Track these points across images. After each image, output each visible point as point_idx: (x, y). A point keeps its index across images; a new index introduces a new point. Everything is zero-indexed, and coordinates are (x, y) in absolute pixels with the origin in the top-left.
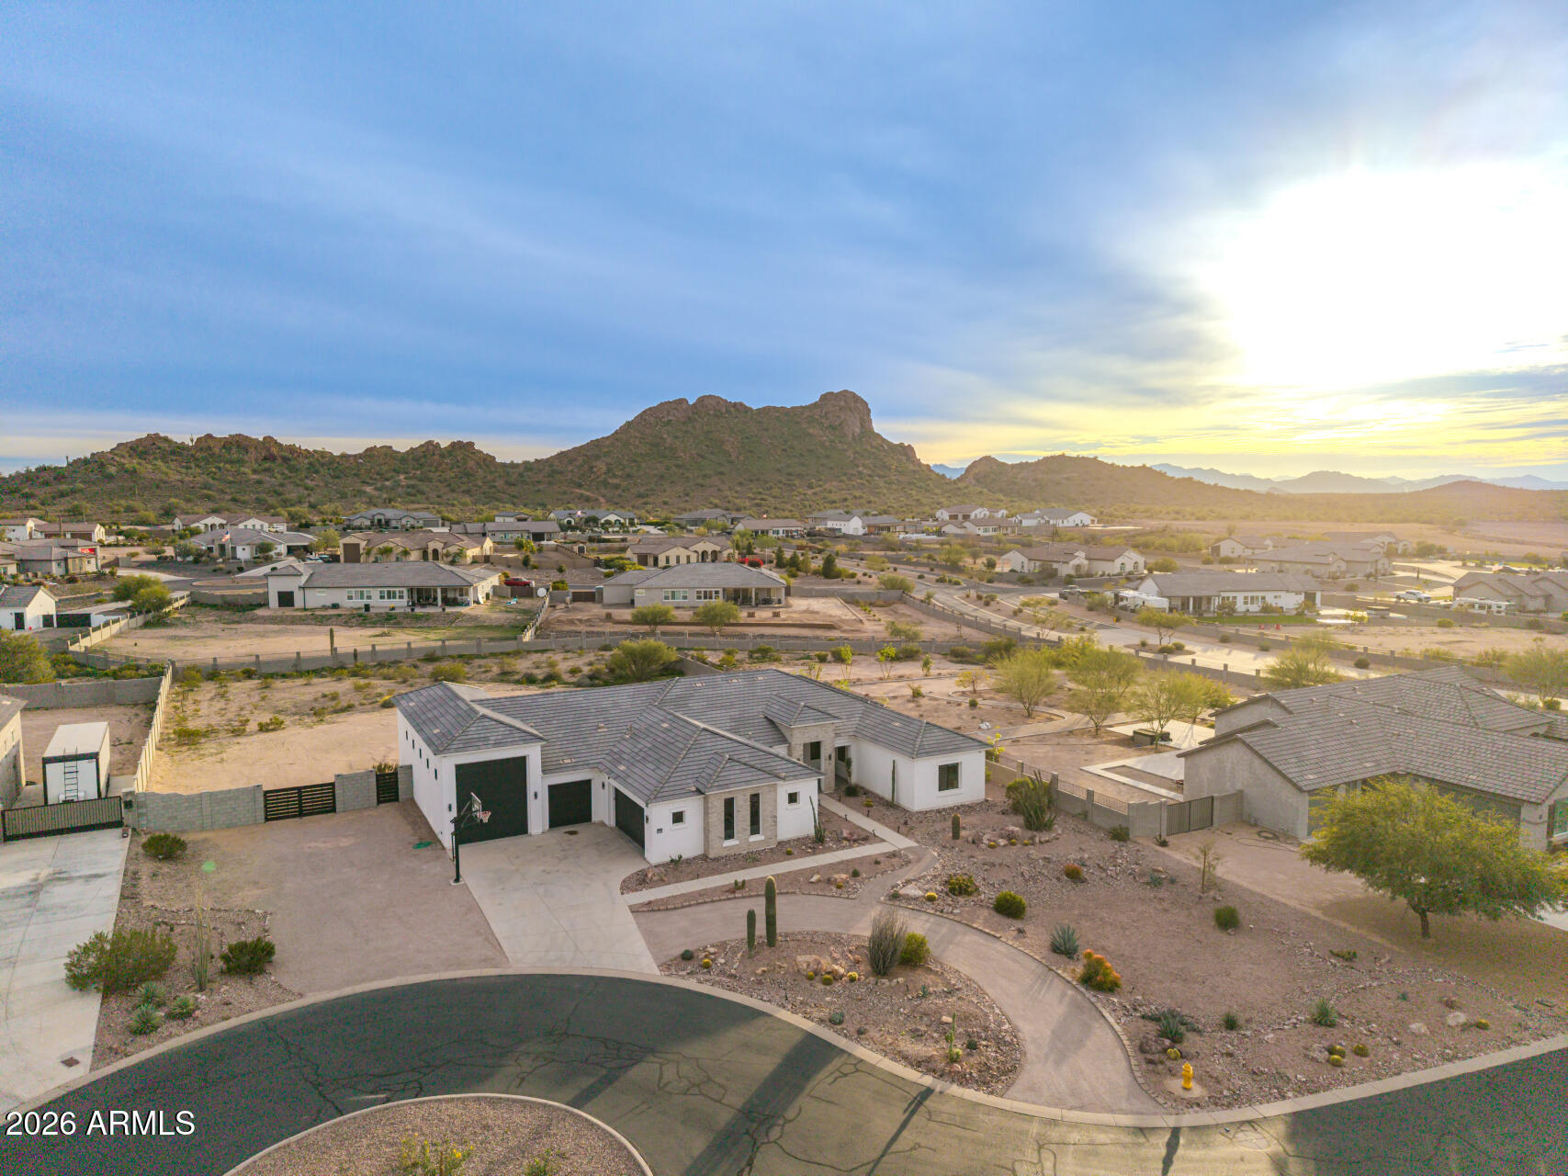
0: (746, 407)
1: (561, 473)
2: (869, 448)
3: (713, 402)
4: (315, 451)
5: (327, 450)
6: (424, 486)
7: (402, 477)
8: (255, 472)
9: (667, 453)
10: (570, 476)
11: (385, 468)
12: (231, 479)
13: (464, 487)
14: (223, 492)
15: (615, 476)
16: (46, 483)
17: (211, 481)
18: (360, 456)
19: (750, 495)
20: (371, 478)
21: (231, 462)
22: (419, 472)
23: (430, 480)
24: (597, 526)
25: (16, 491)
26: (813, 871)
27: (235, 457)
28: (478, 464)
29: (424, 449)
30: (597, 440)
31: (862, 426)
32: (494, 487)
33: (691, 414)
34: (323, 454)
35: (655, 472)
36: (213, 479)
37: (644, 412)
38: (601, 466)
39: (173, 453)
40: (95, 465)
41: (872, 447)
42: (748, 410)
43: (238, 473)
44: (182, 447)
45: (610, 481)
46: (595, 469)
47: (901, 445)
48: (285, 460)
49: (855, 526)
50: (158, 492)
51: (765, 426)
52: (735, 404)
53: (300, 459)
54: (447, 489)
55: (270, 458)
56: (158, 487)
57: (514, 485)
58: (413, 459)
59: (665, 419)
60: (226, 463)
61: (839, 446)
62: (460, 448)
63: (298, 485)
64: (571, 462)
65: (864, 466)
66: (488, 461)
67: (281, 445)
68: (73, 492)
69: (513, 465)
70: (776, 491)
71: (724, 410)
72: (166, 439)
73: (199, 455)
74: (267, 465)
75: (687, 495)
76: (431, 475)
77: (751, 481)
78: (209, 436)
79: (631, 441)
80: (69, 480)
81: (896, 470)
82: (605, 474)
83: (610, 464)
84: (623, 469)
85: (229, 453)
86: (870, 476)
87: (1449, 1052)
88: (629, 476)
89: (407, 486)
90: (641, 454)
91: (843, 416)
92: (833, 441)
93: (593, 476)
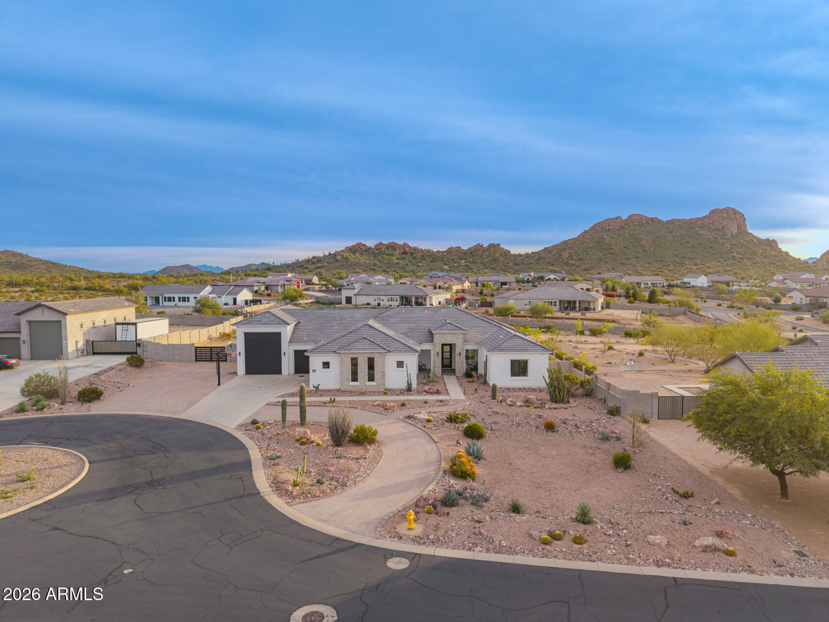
0: (659, 220)
1: (544, 258)
2: (742, 242)
3: (638, 218)
4: (425, 250)
5: (431, 249)
6: (473, 266)
7: (463, 261)
8: (397, 259)
9: (606, 246)
10: (548, 260)
11: (456, 257)
12: (386, 262)
13: (492, 266)
14: (381, 267)
15: (573, 259)
16: (314, 263)
18: (445, 252)
19: (654, 269)
20: (448, 262)
21: (388, 255)
22: (471, 259)
25: (301, 266)
27: (390, 252)
28: (501, 254)
29: (476, 248)
30: (566, 241)
31: (739, 229)
32: (507, 266)
33: (623, 225)
34: (429, 251)
35: (597, 257)
36: (379, 262)
37: (595, 225)
38: (566, 254)
39: (366, 251)
40: (333, 257)
41: (745, 241)
42: (660, 221)
43: (390, 259)
44: (370, 248)
45: (570, 262)
46: (562, 256)
47: (768, 240)
48: (412, 254)
50: (355, 267)
51: (671, 230)
52: (652, 218)
53: (418, 253)
54: (483, 267)
55: (405, 253)
56: (355, 265)
57: (518, 265)
58: (469, 253)
59: (607, 228)
60: (386, 255)
61: (721, 241)
62: (493, 247)
63: (414, 265)
64: (550, 253)
65: (737, 252)
66: (507, 253)
67: (410, 247)
68: (322, 267)
69: (520, 255)
70: (671, 267)
71: (645, 222)
72: (364, 245)
73: (376, 252)
74: (403, 256)
76: (477, 260)
77: (656, 261)
78: (381, 243)
79: (585, 240)
80: (322, 262)
81: (761, 255)
82: (568, 258)
83: (571, 253)
84: (578, 256)
85: (388, 251)
86: (740, 258)
87: (668, 560)
88: (581, 259)
89: (464, 266)
90: (590, 247)
91: (724, 223)
92: (717, 238)
93: (561, 260)
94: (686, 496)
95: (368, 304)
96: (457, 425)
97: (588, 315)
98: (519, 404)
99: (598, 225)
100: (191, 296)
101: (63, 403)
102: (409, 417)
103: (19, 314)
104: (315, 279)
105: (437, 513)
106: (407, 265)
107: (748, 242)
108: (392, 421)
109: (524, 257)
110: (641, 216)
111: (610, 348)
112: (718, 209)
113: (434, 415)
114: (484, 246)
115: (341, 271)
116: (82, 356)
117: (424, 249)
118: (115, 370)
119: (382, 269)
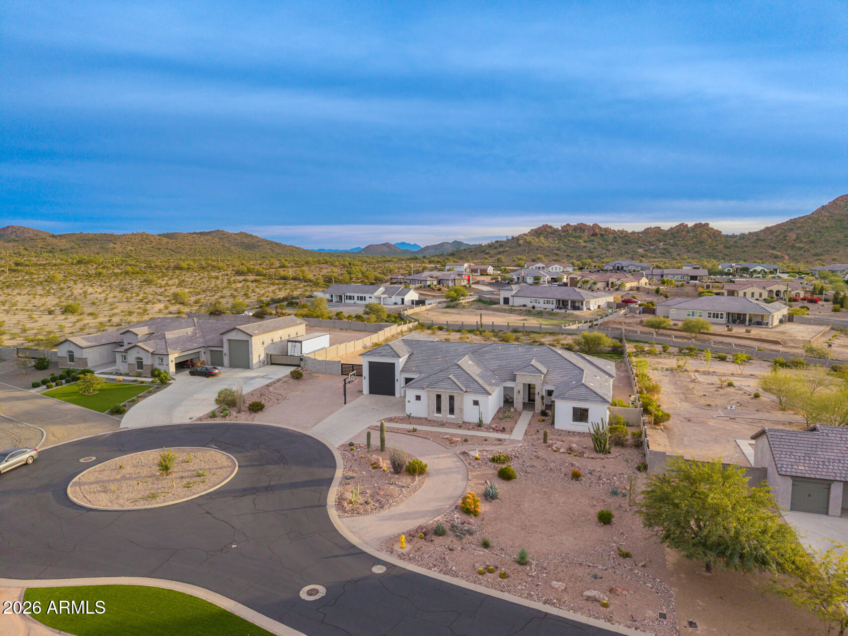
1: (763, 240)
4: (618, 231)
5: (625, 230)
6: (672, 249)
7: (662, 244)
8: (585, 242)
10: (768, 242)
11: (654, 239)
12: (572, 245)
13: (696, 250)
14: (565, 252)
15: (801, 241)
16: (496, 248)
18: (642, 233)
20: (644, 245)
21: (576, 237)
22: (672, 241)
23: (677, 246)
24: (746, 273)
25: (483, 252)
28: (709, 236)
29: (678, 228)
30: (795, 219)
32: (716, 249)
34: (622, 232)
36: (565, 245)
37: (837, 199)
38: (792, 235)
39: (552, 233)
40: (515, 241)
43: (577, 243)
44: (557, 230)
45: (797, 245)
46: (787, 238)
48: (602, 235)
50: (536, 252)
53: (610, 235)
54: (686, 251)
55: (595, 235)
56: (537, 249)
57: (729, 248)
60: (573, 238)
62: (700, 227)
64: (772, 233)
66: (716, 234)
68: (504, 252)
69: (733, 236)
72: (550, 227)
74: (592, 238)
76: (679, 243)
78: (568, 225)
79: (821, 219)
80: (504, 247)
82: (794, 240)
83: (800, 234)
84: (809, 237)
85: (576, 233)
87: (555, 601)
88: (812, 242)
89: (663, 249)
90: (827, 227)
93: (785, 242)
94: (626, 555)
95: (525, 306)
96: (497, 466)
97: (755, 332)
98: (562, 450)
99: (841, 199)
100: (367, 296)
101: (239, 412)
102: (464, 453)
103: (222, 334)
104: (490, 270)
105: (425, 539)
106: (595, 248)
108: (449, 455)
109: (738, 238)
111: (730, 385)
113: (485, 453)
114: (689, 226)
115: (521, 257)
116: (263, 366)
117: (616, 230)
118: (281, 382)
119: (566, 254)
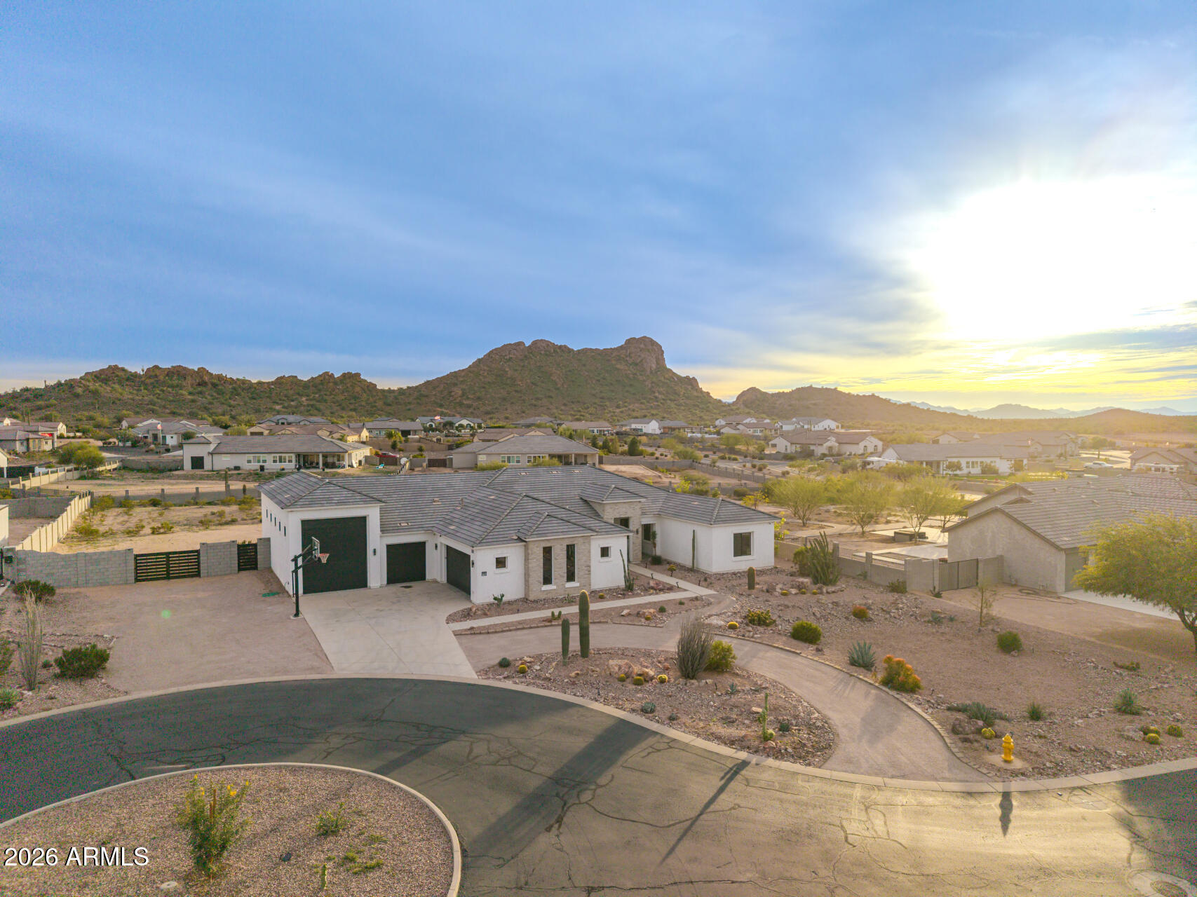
0: (569, 349)
1: (427, 396)
2: (662, 379)
3: (544, 345)
4: (237, 379)
5: (247, 379)
6: (321, 406)
7: (304, 399)
8: (190, 393)
9: (508, 382)
10: (433, 398)
11: (291, 392)
12: (171, 398)
13: (352, 407)
14: (165, 407)
15: (468, 398)
16: (27, 400)
17: (156, 400)
18: (272, 383)
19: (573, 413)
20: (280, 400)
21: (173, 387)
22: (317, 396)
23: (326, 401)
24: (453, 429)
26: (623, 608)
27: (175, 382)
28: (363, 389)
29: (322, 378)
30: (455, 372)
31: (658, 364)
32: (375, 406)
33: (527, 354)
34: (244, 382)
35: (499, 395)
36: (158, 398)
37: (492, 352)
38: (458, 391)
39: (128, 379)
40: (65, 389)
41: (665, 378)
42: (570, 351)
43: (177, 394)
44: (135, 375)
46: (453, 394)
47: (687, 378)
48: (214, 385)
49: (653, 427)
50: (114, 407)
51: (584, 362)
52: (561, 346)
53: (227, 385)
54: (338, 408)
55: (202, 384)
56: (114, 403)
57: (390, 405)
58: (313, 386)
59: (508, 357)
60: (168, 387)
61: (640, 377)
62: (350, 378)
63: (223, 403)
64: (434, 388)
65: (659, 393)
66: (371, 388)
67: (212, 374)
68: (47, 406)
69: (390, 391)
70: (592, 410)
71: (552, 350)
72: (123, 370)
73: (149, 381)
74: (201, 389)
75: (524, 412)
76: (325, 397)
77: (573, 402)
78: (156, 367)
79: (481, 372)
80: (45, 398)
81: (684, 396)
82: (460, 397)
83: (465, 389)
84: (474, 394)
85: (171, 380)
86: (664, 400)
88: (479, 398)
89: (308, 405)
90: (489, 383)
91: (643, 356)
92: (635, 374)
93: (451, 399)
95: (237, 468)
99: (495, 352)
106: (210, 403)
107: (668, 379)
109: (396, 394)
110: (548, 343)
112: (634, 338)
114: (336, 376)
117: (235, 378)
119: (168, 411)
